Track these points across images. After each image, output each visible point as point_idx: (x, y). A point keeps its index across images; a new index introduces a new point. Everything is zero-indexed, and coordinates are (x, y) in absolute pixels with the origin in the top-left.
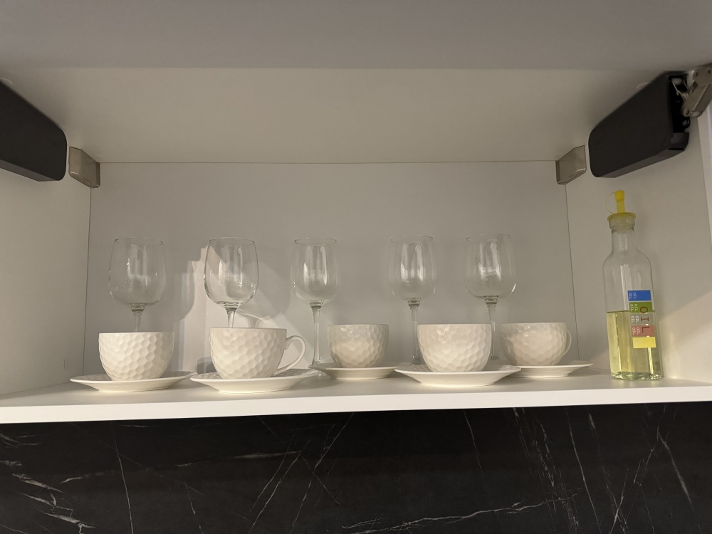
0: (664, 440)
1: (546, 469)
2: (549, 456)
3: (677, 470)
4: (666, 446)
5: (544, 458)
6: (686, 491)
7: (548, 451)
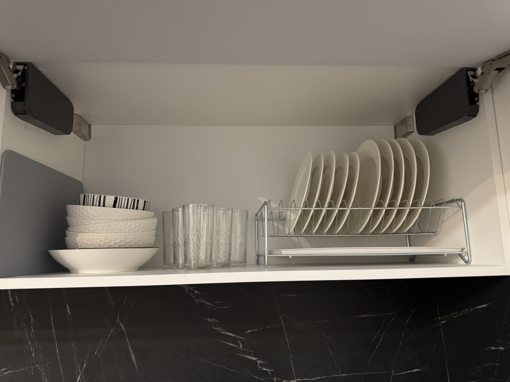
0: (122, 324)
1: (30, 343)
2: (33, 334)
3: (129, 345)
4: (123, 328)
5: (29, 336)
6: (134, 360)
7: (33, 331)
